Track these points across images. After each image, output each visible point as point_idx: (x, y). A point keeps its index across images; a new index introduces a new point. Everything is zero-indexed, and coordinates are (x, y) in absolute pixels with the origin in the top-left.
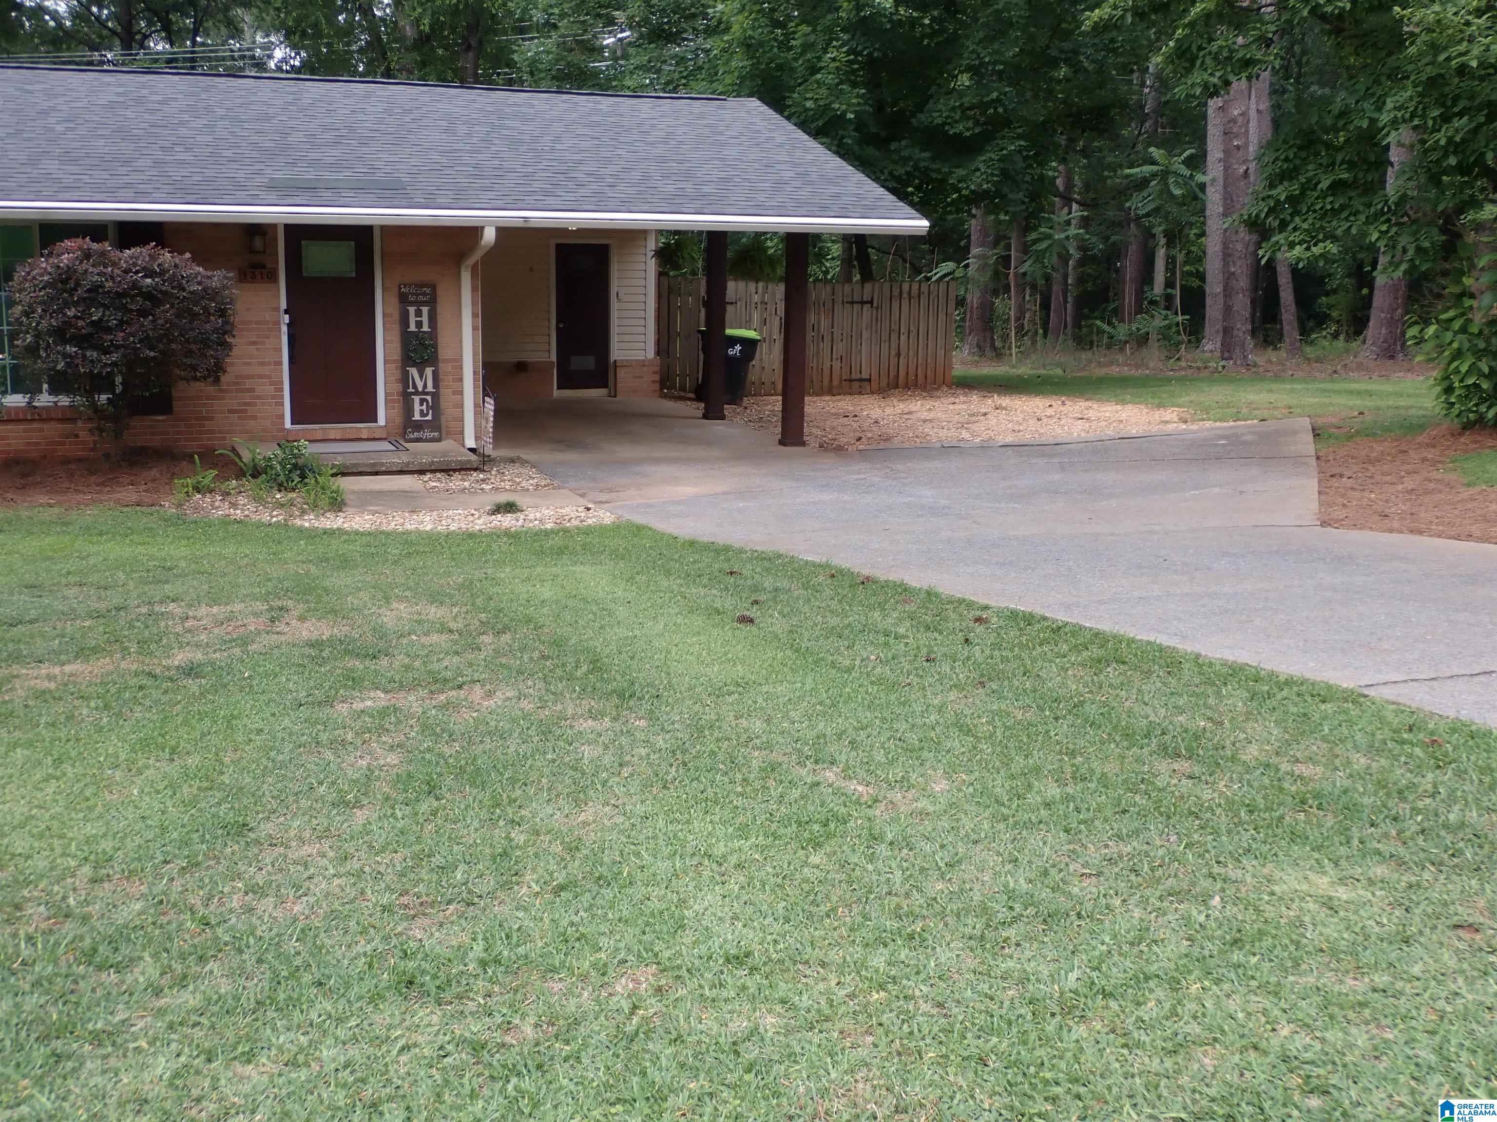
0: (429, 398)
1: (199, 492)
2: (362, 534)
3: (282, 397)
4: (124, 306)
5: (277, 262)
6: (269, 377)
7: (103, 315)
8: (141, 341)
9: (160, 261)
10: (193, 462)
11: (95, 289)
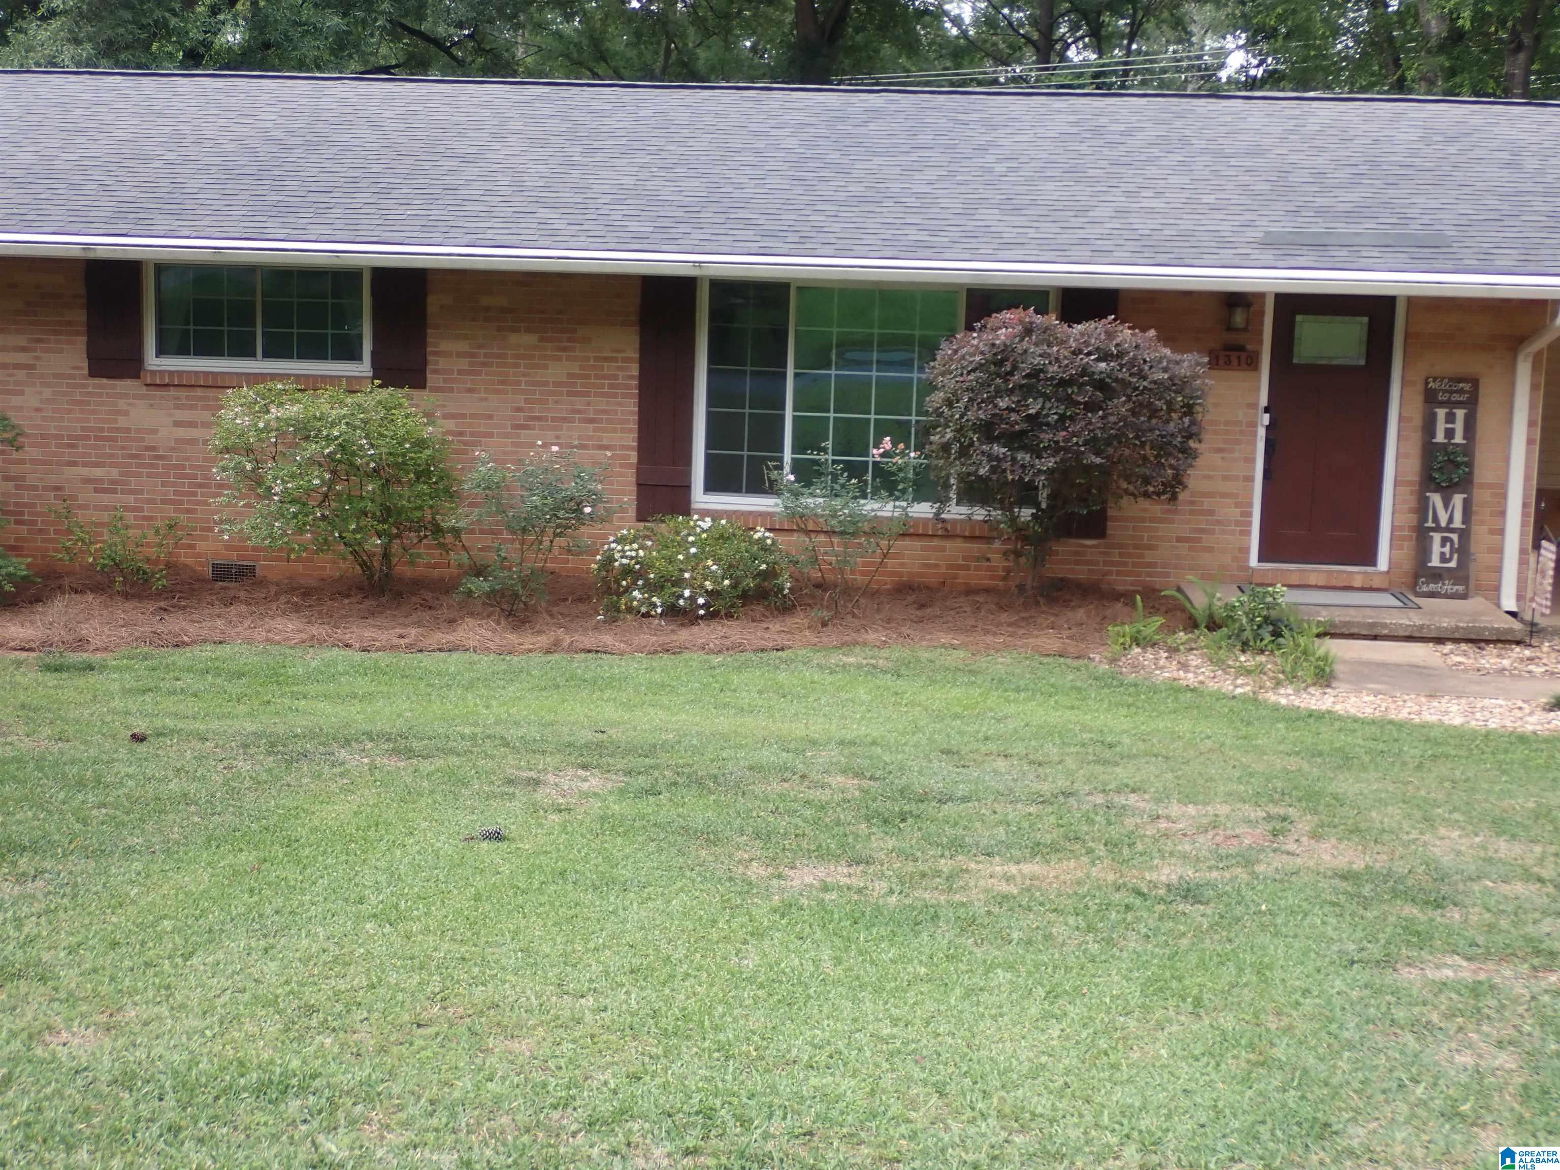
0: (1455, 537)
1: (1138, 645)
2: (1364, 722)
3: (1250, 524)
4: (1069, 397)
5: (1260, 342)
6: (1236, 496)
7: (1042, 408)
8: (1086, 443)
9: (1118, 340)
10: (1134, 605)
11: (1035, 373)
